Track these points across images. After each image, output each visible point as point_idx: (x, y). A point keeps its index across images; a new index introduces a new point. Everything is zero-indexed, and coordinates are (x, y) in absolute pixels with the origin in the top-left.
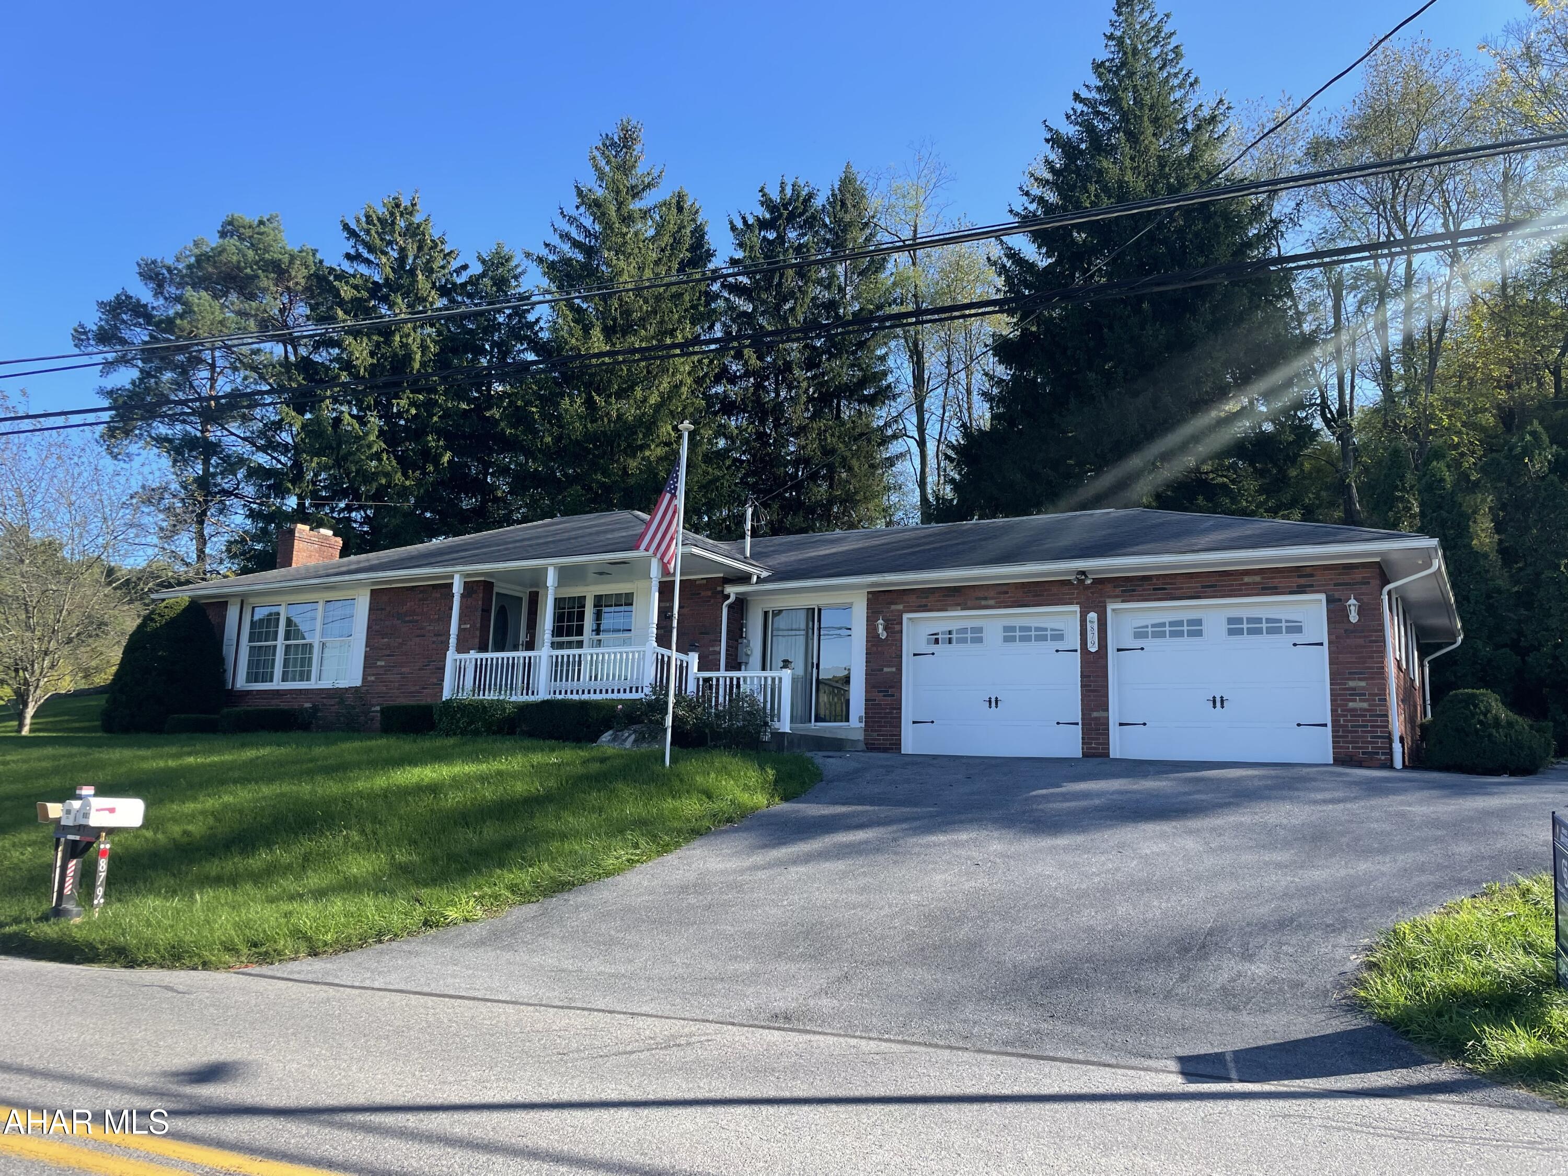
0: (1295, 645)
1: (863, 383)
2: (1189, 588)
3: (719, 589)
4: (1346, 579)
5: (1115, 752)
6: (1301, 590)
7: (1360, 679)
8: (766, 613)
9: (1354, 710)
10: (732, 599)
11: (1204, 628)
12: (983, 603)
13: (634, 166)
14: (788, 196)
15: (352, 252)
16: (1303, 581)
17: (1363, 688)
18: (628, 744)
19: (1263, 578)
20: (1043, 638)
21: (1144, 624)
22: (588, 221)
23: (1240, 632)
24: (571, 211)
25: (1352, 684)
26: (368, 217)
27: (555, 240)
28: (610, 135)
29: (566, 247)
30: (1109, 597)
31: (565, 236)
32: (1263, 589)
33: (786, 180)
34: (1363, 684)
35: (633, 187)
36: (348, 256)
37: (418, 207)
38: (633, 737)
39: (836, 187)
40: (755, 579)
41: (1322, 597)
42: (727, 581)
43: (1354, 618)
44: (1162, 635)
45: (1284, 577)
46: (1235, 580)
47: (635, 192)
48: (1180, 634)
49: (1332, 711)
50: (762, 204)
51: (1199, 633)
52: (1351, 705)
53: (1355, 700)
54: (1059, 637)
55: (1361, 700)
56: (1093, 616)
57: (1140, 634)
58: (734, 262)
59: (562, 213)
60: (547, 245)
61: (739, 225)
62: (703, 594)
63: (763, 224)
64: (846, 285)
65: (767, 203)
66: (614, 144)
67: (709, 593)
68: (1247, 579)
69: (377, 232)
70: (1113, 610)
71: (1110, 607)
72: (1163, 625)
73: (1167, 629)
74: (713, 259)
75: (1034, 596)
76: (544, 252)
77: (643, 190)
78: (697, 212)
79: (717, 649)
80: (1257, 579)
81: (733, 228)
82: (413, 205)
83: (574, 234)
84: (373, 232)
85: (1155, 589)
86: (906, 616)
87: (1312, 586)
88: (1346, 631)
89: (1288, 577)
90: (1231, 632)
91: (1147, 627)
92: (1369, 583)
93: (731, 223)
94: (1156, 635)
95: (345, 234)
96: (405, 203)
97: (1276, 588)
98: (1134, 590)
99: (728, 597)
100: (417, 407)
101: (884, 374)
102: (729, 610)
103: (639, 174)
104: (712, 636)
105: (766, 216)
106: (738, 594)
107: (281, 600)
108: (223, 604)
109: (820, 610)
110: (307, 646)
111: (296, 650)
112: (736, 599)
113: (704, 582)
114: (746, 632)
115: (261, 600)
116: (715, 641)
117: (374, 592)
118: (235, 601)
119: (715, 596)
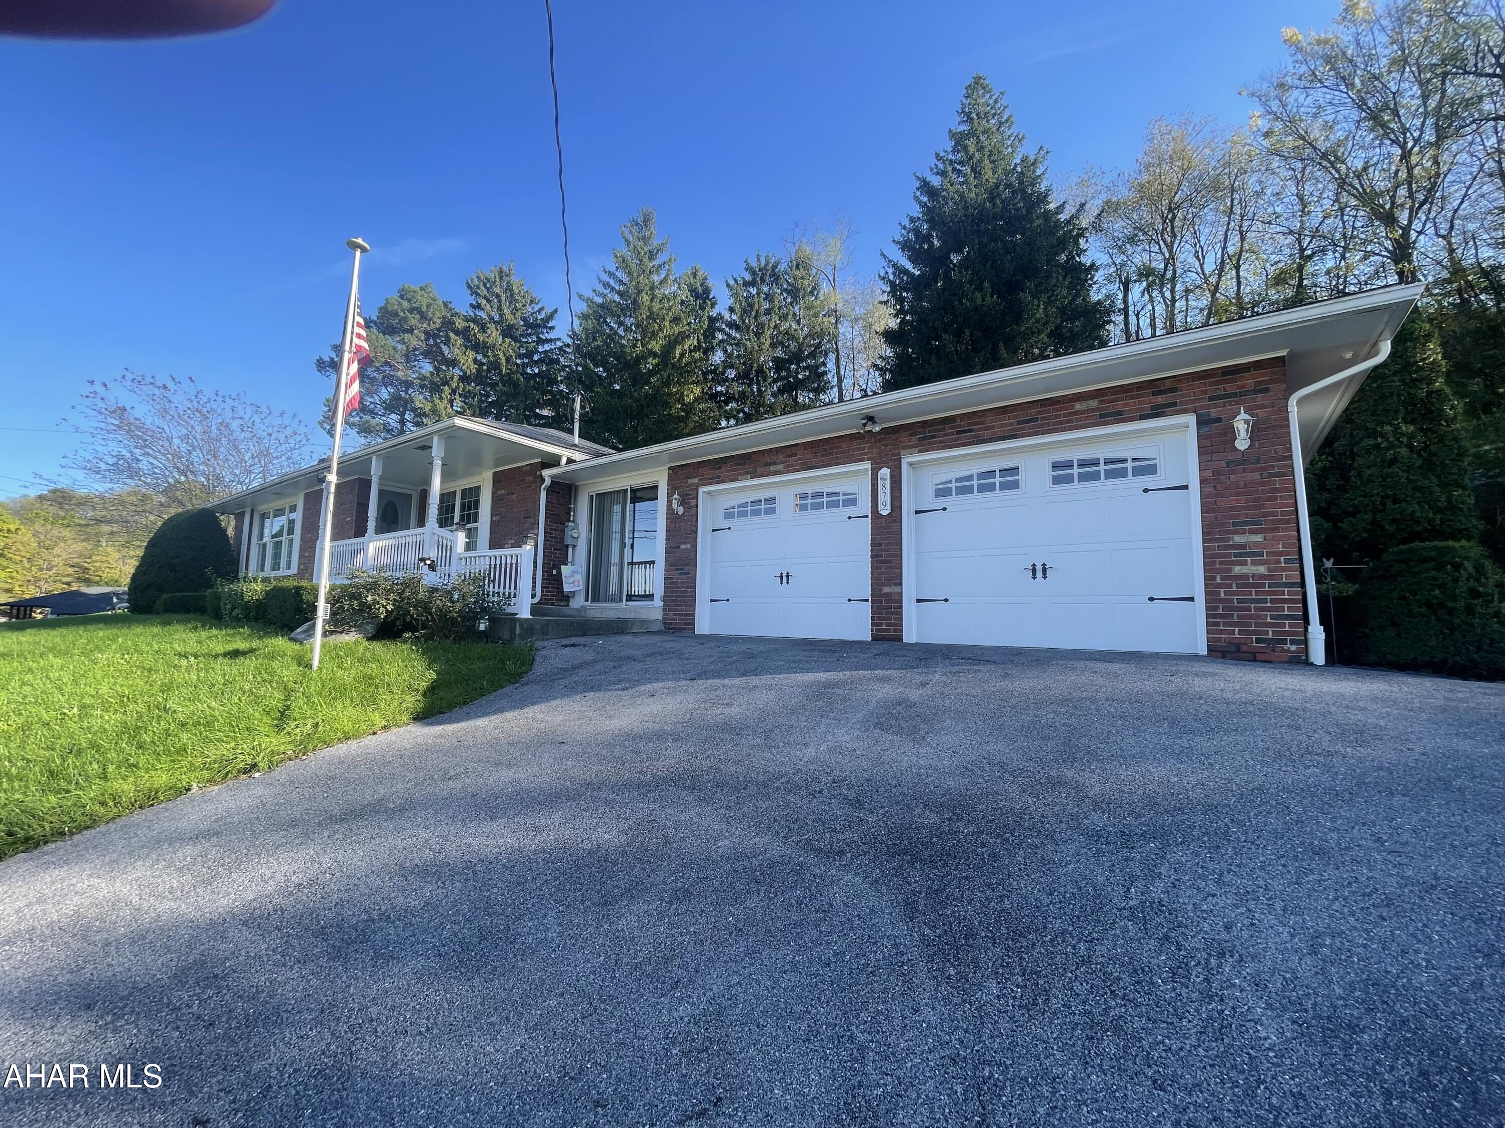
0: (1146, 491)
2: (1002, 426)
3: (538, 473)
4: (1231, 388)
5: (910, 635)
6: (1157, 412)
7: (1253, 532)
9: (1244, 577)
10: (548, 482)
11: (1021, 477)
12: (772, 468)
13: (650, 238)
14: (762, 264)
16: (1160, 399)
17: (1257, 545)
19: (1101, 402)
20: (834, 505)
21: (948, 479)
22: (620, 274)
23: (1069, 479)
24: (611, 268)
25: (1238, 539)
26: (479, 277)
27: (600, 287)
28: (635, 218)
29: (607, 292)
30: (904, 448)
31: (606, 285)
32: (1101, 416)
34: (1259, 538)
35: (649, 252)
39: (793, 257)
40: (564, 460)
41: (1190, 419)
42: (545, 465)
43: (1242, 443)
44: (968, 490)
45: (1132, 398)
46: (1062, 409)
47: (652, 256)
48: (991, 488)
49: (1206, 579)
50: (746, 269)
51: (1015, 485)
52: (1237, 570)
53: (1244, 563)
54: (851, 502)
55: (1254, 563)
56: (885, 472)
57: (942, 492)
58: (731, 310)
59: (604, 270)
60: (594, 291)
61: (732, 282)
62: (525, 480)
63: (746, 284)
65: (750, 269)
66: (637, 225)
67: (531, 478)
68: (1078, 406)
69: (485, 286)
70: (911, 464)
71: (907, 459)
72: (970, 478)
73: (975, 482)
75: (824, 455)
76: (591, 295)
77: (656, 253)
78: (705, 280)
79: (536, 531)
80: (1094, 403)
81: (728, 285)
83: (612, 282)
84: (482, 286)
85: (958, 433)
86: (702, 490)
87: (1175, 404)
88: (1228, 463)
89: (1138, 397)
90: (1057, 480)
91: (950, 482)
92: (1267, 390)
94: (961, 491)
95: (469, 291)
97: (1120, 413)
98: (934, 437)
99: (544, 481)
102: (547, 494)
103: (655, 243)
104: (532, 520)
105: (748, 277)
106: (552, 477)
107: (269, 507)
108: (243, 512)
109: (634, 491)
110: (281, 542)
111: (278, 545)
112: (553, 483)
113: (524, 469)
114: (574, 516)
115: (263, 508)
116: (534, 524)
117: (307, 496)
118: (248, 510)
119: (534, 482)
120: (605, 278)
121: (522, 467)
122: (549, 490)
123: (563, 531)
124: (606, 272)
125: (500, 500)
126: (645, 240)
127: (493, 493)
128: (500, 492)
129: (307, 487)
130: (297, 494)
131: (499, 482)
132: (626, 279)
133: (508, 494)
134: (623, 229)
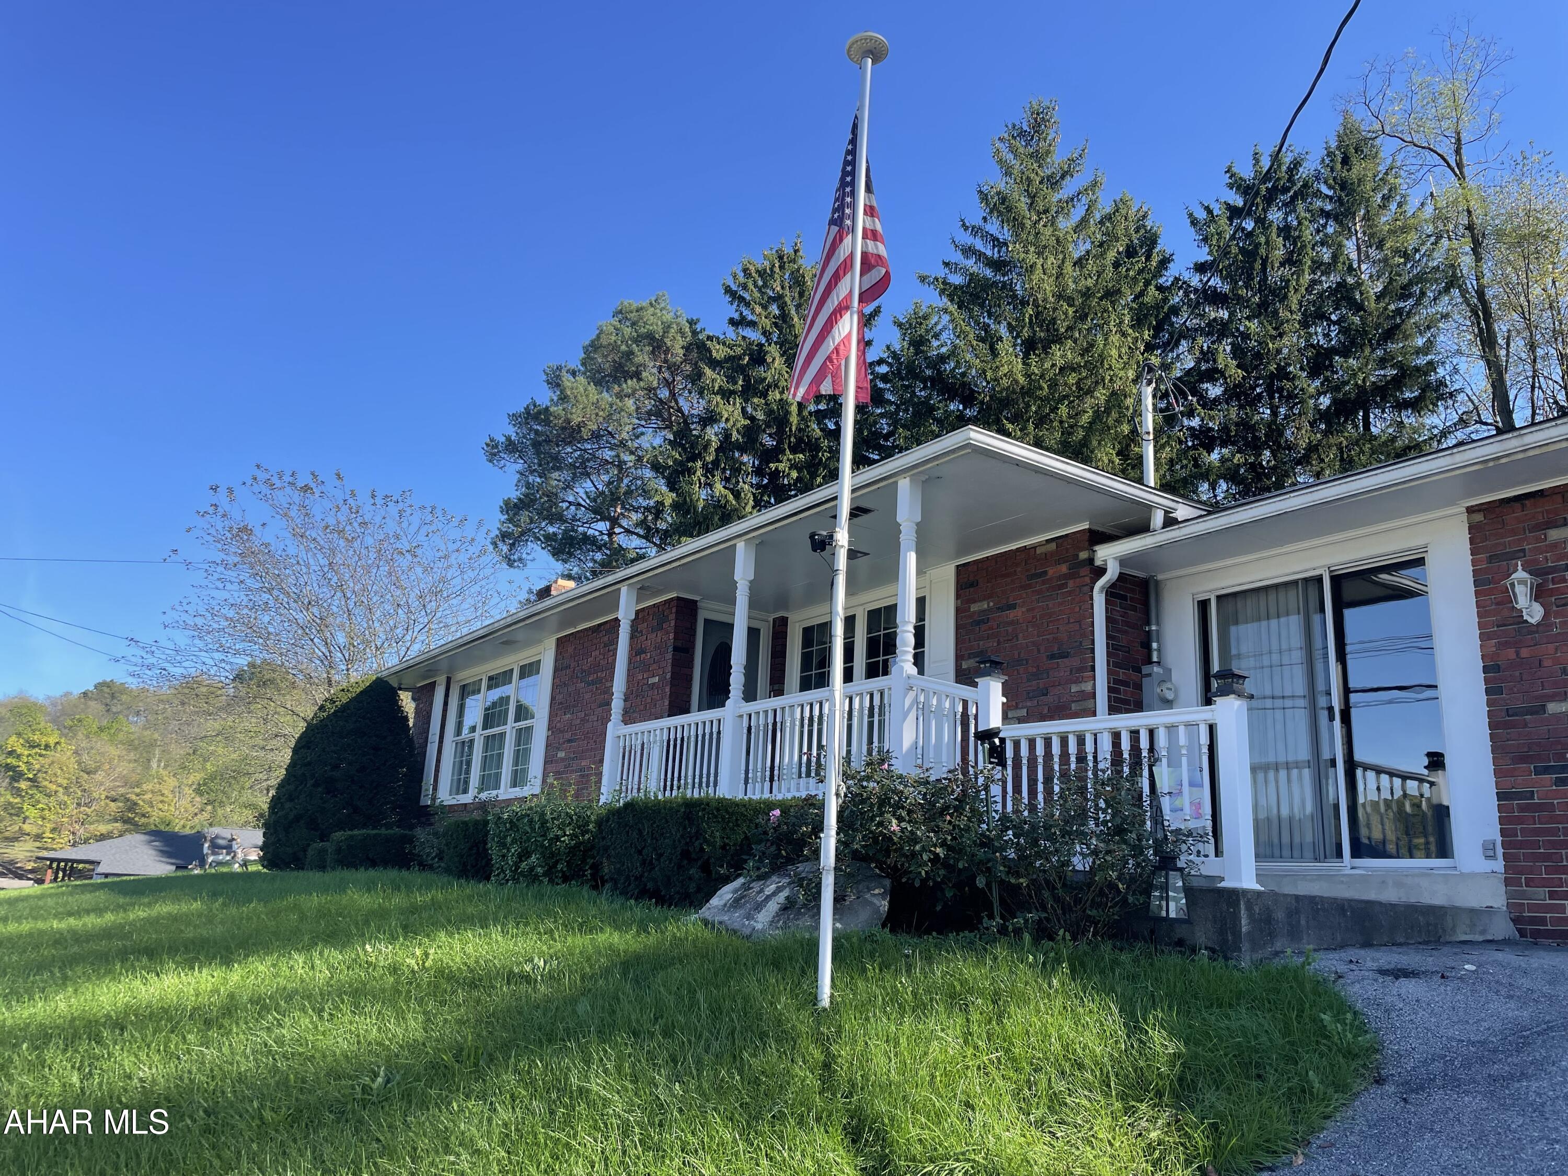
1: (1398, 382)
3: (1083, 555)
8: (1203, 606)
10: (1112, 573)
13: (1048, 152)
14: (1265, 170)
15: (736, 316)
18: (763, 919)
22: (993, 227)
24: (975, 219)
26: (745, 271)
27: (957, 257)
28: (1017, 123)
29: (970, 264)
31: (968, 251)
33: (1259, 149)
35: (1049, 178)
36: (732, 322)
37: (801, 253)
38: (782, 897)
39: (1333, 145)
40: (1158, 518)
42: (1097, 537)
47: (1053, 182)
50: (1231, 186)
58: (1201, 268)
59: (964, 225)
60: (946, 264)
61: (1201, 215)
62: (1051, 572)
63: (1234, 212)
64: (1360, 261)
65: (1238, 185)
66: (1022, 133)
67: (1064, 568)
69: (756, 286)
74: (1171, 265)
76: (941, 272)
77: (1063, 177)
78: (1144, 217)
79: (1087, 687)
81: (1194, 222)
82: (796, 251)
83: (979, 244)
84: (751, 286)
93: (1191, 215)
95: (728, 298)
96: (788, 250)
99: (1102, 571)
100: (799, 470)
101: (1431, 366)
102: (1107, 602)
103: (1056, 160)
104: (1075, 662)
105: (1238, 201)
106: (1123, 561)
107: (481, 671)
108: (433, 685)
109: (1337, 580)
110: (502, 735)
111: (494, 743)
112: (1122, 577)
113: (1038, 551)
114: (1159, 650)
115: (466, 675)
116: (1081, 670)
117: (560, 642)
118: (441, 680)
119: (1072, 576)
120: (966, 239)
121: (1034, 547)
122: (1112, 593)
123: (1139, 687)
124: (966, 228)
125: (978, 623)
126: (1038, 157)
127: (959, 612)
128: (974, 608)
129: (562, 626)
130: (540, 641)
131: (973, 585)
132: (1005, 234)
133: (1001, 609)
134: (998, 144)
